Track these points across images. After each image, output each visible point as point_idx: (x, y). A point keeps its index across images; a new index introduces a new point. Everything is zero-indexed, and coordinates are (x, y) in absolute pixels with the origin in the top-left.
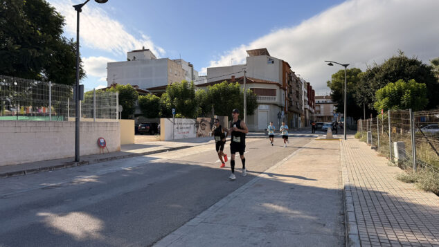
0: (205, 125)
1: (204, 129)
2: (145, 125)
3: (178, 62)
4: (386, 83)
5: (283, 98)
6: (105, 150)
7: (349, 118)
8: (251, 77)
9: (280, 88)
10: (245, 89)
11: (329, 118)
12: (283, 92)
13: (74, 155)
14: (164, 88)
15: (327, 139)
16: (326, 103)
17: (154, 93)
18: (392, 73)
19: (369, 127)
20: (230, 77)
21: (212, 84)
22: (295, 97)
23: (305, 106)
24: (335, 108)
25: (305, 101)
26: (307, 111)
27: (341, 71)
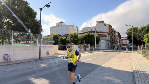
0: (82, 47)
1: (81, 49)
2: (62, 47)
3: (73, 26)
4: (148, 32)
5: (110, 38)
6: (49, 56)
7: (134, 45)
8: (98, 30)
9: (109, 34)
10: (96, 35)
11: (127, 45)
12: (109, 36)
13: (39, 57)
14: (68, 35)
15: (126, 53)
16: (125, 39)
17: (65, 36)
19: (142, 48)
20: (90, 31)
21: (84, 33)
22: (114, 37)
23: (118, 41)
24: (129, 41)
25: (118, 39)
26: (118, 42)
27: (131, 28)
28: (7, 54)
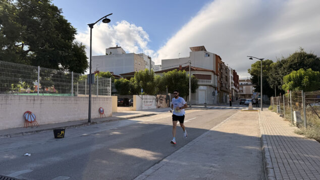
0: (162, 100)
1: (162, 103)
3: (141, 55)
4: (291, 71)
5: (216, 81)
6: (103, 116)
7: (265, 96)
8: (194, 66)
9: (214, 74)
10: (189, 75)
11: (250, 96)
12: (216, 77)
14: (133, 73)
15: (249, 110)
16: (247, 85)
18: (295, 64)
19: (278, 102)
20: (178, 67)
21: (166, 71)
22: (225, 80)
23: (232, 87)
24: (254, 89)
25: (232, 83)
26: (233, 90)
27: (258, 62)
28: (29, 113)
